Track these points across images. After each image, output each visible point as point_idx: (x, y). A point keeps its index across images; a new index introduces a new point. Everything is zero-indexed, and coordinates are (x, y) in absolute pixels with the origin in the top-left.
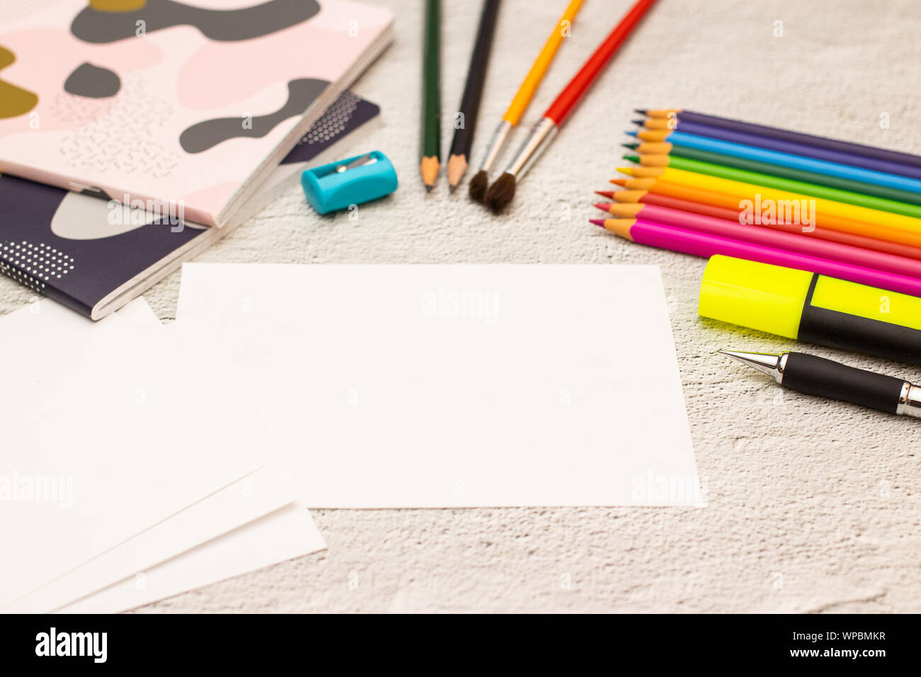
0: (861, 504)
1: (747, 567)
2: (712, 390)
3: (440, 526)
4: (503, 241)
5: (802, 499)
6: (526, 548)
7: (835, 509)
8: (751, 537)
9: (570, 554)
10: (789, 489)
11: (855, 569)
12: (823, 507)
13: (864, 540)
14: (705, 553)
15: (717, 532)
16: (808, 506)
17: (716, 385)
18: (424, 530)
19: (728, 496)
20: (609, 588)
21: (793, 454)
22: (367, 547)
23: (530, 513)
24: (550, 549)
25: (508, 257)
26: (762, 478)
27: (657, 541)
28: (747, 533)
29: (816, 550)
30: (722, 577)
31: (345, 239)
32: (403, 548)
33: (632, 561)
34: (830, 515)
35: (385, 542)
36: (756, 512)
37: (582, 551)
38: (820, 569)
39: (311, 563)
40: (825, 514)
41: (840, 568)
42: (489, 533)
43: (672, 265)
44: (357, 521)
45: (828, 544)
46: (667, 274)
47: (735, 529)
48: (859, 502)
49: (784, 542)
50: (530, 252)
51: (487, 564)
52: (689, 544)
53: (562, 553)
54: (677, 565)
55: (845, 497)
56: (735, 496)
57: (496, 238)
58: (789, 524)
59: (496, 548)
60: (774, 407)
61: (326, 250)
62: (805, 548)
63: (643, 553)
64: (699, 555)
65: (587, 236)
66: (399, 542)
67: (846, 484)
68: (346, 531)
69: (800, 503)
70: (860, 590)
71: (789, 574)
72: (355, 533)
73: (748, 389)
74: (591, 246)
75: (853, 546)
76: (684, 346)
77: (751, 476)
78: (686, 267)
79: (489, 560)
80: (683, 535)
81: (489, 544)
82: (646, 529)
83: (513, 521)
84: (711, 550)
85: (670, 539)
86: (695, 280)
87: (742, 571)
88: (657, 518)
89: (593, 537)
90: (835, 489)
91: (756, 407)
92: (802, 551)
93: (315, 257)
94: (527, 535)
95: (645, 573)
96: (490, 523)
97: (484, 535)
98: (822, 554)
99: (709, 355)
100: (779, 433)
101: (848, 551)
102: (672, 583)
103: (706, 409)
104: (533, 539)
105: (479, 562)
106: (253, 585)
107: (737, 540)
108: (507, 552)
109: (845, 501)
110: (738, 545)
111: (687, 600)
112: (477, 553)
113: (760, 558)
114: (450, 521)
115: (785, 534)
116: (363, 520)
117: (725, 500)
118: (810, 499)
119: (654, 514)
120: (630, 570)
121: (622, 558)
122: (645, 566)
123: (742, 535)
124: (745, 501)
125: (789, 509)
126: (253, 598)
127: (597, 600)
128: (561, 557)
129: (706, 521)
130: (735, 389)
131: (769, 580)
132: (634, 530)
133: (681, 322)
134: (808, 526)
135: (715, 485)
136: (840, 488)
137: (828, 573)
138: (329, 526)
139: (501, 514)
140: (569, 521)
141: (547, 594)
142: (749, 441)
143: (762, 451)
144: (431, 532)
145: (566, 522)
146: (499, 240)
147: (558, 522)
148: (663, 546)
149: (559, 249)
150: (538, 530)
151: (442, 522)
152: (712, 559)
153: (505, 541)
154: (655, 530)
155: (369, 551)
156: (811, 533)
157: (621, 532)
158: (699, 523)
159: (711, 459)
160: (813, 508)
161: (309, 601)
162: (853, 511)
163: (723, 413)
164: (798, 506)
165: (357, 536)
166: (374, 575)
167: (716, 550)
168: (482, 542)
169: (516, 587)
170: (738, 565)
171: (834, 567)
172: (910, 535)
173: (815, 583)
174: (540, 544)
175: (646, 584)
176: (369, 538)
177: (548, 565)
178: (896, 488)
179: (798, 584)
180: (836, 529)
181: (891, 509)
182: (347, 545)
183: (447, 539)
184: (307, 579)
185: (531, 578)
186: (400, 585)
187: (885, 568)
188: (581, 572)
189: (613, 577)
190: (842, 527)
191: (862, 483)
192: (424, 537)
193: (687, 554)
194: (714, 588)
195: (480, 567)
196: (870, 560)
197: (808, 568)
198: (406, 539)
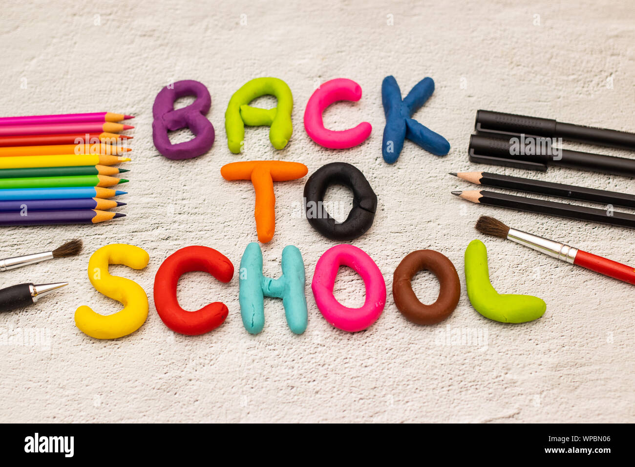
0: (509, 352)
1: (441, 397)
3: (264, 376)
5: (474, 350)
6: (314, 389)
7: (494, 356)
8: (444, 377)
9: (339, 392)
11: (503, 396)
12: (487, 355)
13: (509, 376)
14: (417, 389)
15: (424, 374)
16: (478, 355)
18: (255, 379)
19: (432, 349)
20: (361, 414)
21: (471, 318)
22: (222, 392)
23: (316, 366)
24: (327, 390)
27: (390, 381)
28: (442, 374)
29: (481, 384)
30: (426, 404)
32: (243, 391)
33: (375, 396)
35: (232, 388)
36: (448, 359)
37: (346, 390)
38: (483, 397)
39: (191, 404)
40: (487, 360)
41: (495, 396)
42: (293, 380)
44: (216, 374)
45: (487, 381)
47: (435, 371)
48: (508, 350)
49: (462, 380)
51: (291, 401)
52: (408, 383)
53: (334, 392)
54: (401, 397)
55: (500, 347)
56: (435, 349)
58: (466, 367)
59: (296, 390)
61: (191, 180)
62: (475, 383)
63: (382, 390)
64: (414, 390)
66: (241, 387)
67: (501, 338)
68: (210, 381)
69: (473, 353)
70: (505, 410)
71: (465, 401)
72: (215, 383)
75: (503, 381)
76: (408, 244)
79: (292, 398)
80: (405, 377)
81: (293, 387)
82: (383, 374)
83: (306, 371)
84: (420, 387)
85: (397, 379)
87: (438, 400)
88: (390, 366)
89: (352, 380)
90: (494, 342)
92: (473, 385)
93: (185, 185)
94: (314, 381)
95: (382, 403)
96: (293, 373)
97: (289, 381)
98: (485, 387)
101: (500, 385)
102: (397, 410)
103: (420, 288)
104: (318, 383)
105: (287, 400)
108: (303, 392)
109: (500, 350)
110: (436, 382)
112: (286, 394)
113: (448, 391)
114: (269, 372)
115: (464, 374)
116: (219, 373)
117: (430, 352)
119: (388, 363)
120: (374, 402)
121: (369, 393)
122: (382, 399)
123: (438, 375)
124: (441, 352)
125: (466, 357)
128: (334, 394)
131: (454, 405)
132: (376, 375)
133: (407, 226)
134: (477, 368)
135: (424, 342)
136: (497, 341)
137: (487, 400)
138: (200, 378)
139: (299, 367)
140: (339, 370)
144: (259, 380)
145: (337, 372)
147: (332, 371)
148: (393, 385)
150: (320, 377)
151: (265, 373)
152: (421, 392)
153: (302, 385)
154: (389, 374)
155: (223, 394)
156: (479, 373)
157: (369, 376)
158: (414, 368)
160: (481, 355)
162: (504, 357)
163: (430, 291)
164: (472, 355)
165: (216, 384)
166: (227, 410)
167: (424, 386)
168: (288, 386)
169: (308, 416)
170: (436, 396)
171: (491, 395)
172: (536, 372)
173: (480, 406)
174: (322, 386)
175: (383, 410)
176: (223, 385)
177: (327, 400)
178: (530, 340)
179: (470, 407)
180: (493, 369)
181: (526, 354)
182: (210, 391)
183: (268, 384)
184: (188, 414)
185: (317, 410)
186: (242, 416)
187: (520, 395)
188: (345, 404)
189: (364, 407)
190: (497, 368)
191: (511, 338)
192: (255, 384)
193: (407, 390)
194: (421, 412)
195: (288, 403)
196: (512, 390)
197: (476, 397)
198: (244, 386)
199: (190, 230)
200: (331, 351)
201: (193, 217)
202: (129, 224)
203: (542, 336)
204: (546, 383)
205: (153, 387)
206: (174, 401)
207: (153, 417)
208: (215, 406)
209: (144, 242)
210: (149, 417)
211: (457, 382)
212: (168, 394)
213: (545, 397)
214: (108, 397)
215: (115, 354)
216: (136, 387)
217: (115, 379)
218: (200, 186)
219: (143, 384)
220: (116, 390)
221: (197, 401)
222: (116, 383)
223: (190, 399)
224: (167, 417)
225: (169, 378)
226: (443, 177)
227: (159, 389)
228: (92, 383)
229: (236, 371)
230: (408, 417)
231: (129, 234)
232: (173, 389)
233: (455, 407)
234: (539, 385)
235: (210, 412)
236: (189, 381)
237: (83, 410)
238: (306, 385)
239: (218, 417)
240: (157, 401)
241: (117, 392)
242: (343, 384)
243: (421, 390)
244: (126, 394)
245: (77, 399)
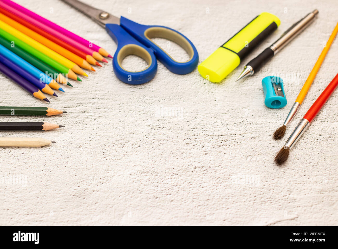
0: (291, 182)
1: (249, 206)
2: (240, 137)
4: (166, 77)
5: (270, 180)
6: (170, 199)
7: (282, 184)
8: (251, 195)
9: (186, 201)
10: (266, 176)
11: (288, 207)
12: (278, 183)
13: (291, 196)
14: (234, 201)
15: (238, 193)
17: (241, 135)
18: (134, 192)
20: (199, 214)
22: (113, 198)
23: (172, 186)
24: (178, 200)
25: (168, 84)
26: (256, 172)
27: (217, 196)
28: (250, 193)
29: (274, 200)
30: (239, 210)
31: (108, 76)
32: (126, 199)
33: (208, 204)
34: (280, 186)
35: (119, 196)
37: (190, 200)
38: (275, 207)
39: (93, 205)
40: (278, 186)
41: (283, 207)
42: (157, 193)
43: (228, 87)
44: (110, 188)
45: (278, 198)
46: (225, 91)
47: (245, 192)
48: (291, 181)
49: (262, 197)
50: (176, 82)
52: (228, 198)
53: (183, 201)
54: (224, 206)
55: (286, 179)
57: (164, 76)
58: (265, 190)
59: (159, 199)
60: (262, 144)
61: (101, 81)
63: (212, 201)
64: (232, 202)
65: (197, 75)
66: (125, 197)
67: (287, 174)
68: (106, 192)
69: (269, 182)
70: (289, 216)
71: (264, 210)
73: (253, 137)
74: (198, 79)
75: (287, 198)
76: (230, 119)
77: (252, 171)
78: (233, 88)
79: (156, 204)
80: (226, 194)
81: (157, 198)
82: (213, 192)
83: (166, 188)
84: (236, 200)
85: (222, 195)
86: (236, 93)
87: (247, 208)
89: (194, 195)
90: (282, 176)
91: (255, 144)
92: (269, 200)
93: (97, 84)
94: (170, 194)
95: (212, 209)
96: (158, 189)
97: (155, 194)
98: (276, 201)
99: (239, 123)
100: (263, 154)
101: (286, 201)
102: (222, 213)
103: (237, 144)
104: (173, 196)
105: (153, 205)
106: (72, 213)
107: (246, 196)
108: (163, 201)
109: (286, 181)
110: (246, 198)
111: (227, 219)
112: (152, 201)
113: (254, 203)
114: (143, 189)
115: (263, 194)
116: (112, 188)
118: (273, 180)
119: (216, 186)
121: (204, 203)
122: (213, 206)
123: (248, 194)
125: (265, 184)
126: (72, 218)
127: (195, 219)
128: (182, 203)
129: (235, 189)
130: (248, 137)
131: (257, 211)
132: (209, 192)
133: (230, 110)
134: (272, 191)
136: (284, 176)
137: (278, 209)
138: (100, 190)
139: (161, 186)
140: (186, 189)
141: (177, 217)
142: (252, 157)
143: (257, 161)
144: (136, 193)
145: (185, 189)
146: (164, 77)
147: (182, 189)
149: (186, 80)
150: (174, 192)
151: (140, 189)
152: (237, 203)
153: (163, 196)
154: (217, 192)
155: (114, 200)
156: (273, 193)
157: (204, 193)
158: (232, 189)
159: (238, 164)
160: (274, 184)
161: (91, 219)
162: (288, 185)
163: (243, 146)
164: (268, 183)
165: (110, 194)
166: (115, 209)
167: (238, 200)
168: (154, 197)
169: (166, 214)
170: (246, 206)
171: (280, 207)
172: (308, 194)
173: (273, 213)
174: (175, 197)
175: (213, 213)
176: (114, 195)
177: (178, 206)
178: (304, 176)
179: (267, 213)
180: (282, 192)
181: (302, 184)
182: (106, 198)
183: (142, 195)
184: (91, 211)
185: (171, 211)
186: (125, 213)
187: (298, 207)
188: (189, 209)
189: (201, 210)
190: (284, 191)
191: (292, 174)
192: (133, 195)
193: (228, 201)
194: (237, 215)
195: (153, 206)
196: (293, 204)
197: (271, 207)
198: (127, 195)
199: (99, 107)
200: (181, 178)
201: (101, 101)
202: (62, 103)
203: (312, 173)
204: (314, 200)
205: (70, 194)
206: (83, 203)
207: (69, 212)
208: (108, 207)
209: (70, 113)
210: (66, 211)
211: (259, 198)
212: (80, 198)
213: (314, 208)
214: (42, 199)
215: (48, 175)
216: (60, 194)
217: (47, 189)
218: (106, 84)
219: (64, 192)
220: (47, 195)
221: (97, 203)
222: (48, 191)
223: (93, 202)
224: (78, 211)
225: (80, 190)
226: (252, 84)
227: (74, 195)
228: (33, 191)
229: (122, 187)
230: (228, 217)
231: (62, 109)
232: (83, 196)
233: (258, 213)
234: (310, 202)
235: (105, 210)
236: (92, 192)
237: (26, 206)
238: (165, 197)
239: (110, 213)
240: (72, 202)
241: (48, 196)
242: (188, 197)
243: (236, 202)
244: (53, 198)
245: (23, 199)
